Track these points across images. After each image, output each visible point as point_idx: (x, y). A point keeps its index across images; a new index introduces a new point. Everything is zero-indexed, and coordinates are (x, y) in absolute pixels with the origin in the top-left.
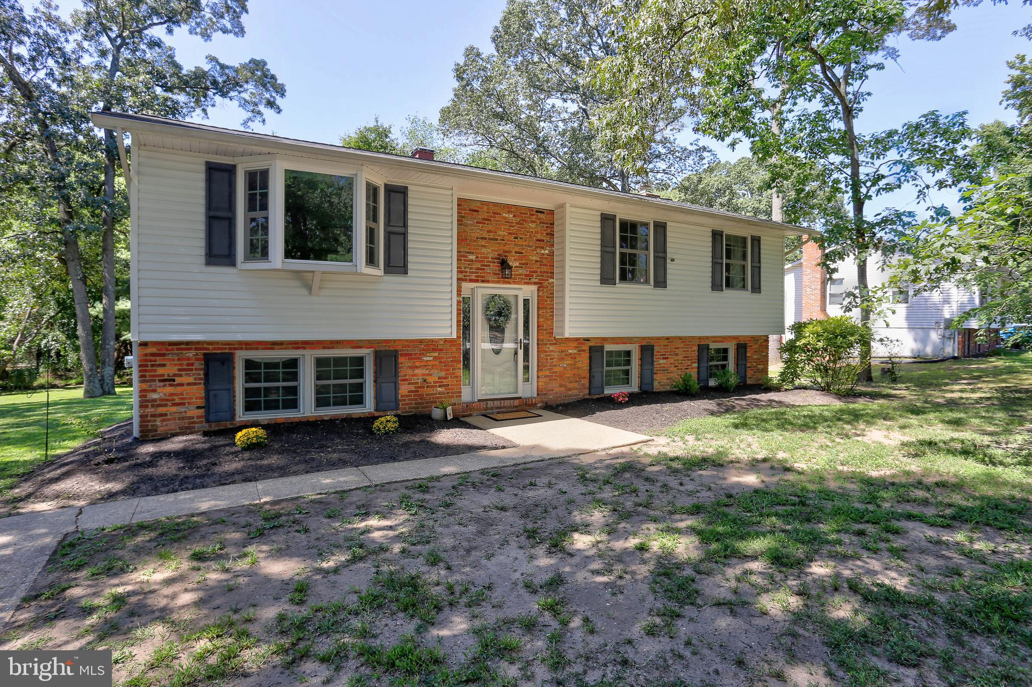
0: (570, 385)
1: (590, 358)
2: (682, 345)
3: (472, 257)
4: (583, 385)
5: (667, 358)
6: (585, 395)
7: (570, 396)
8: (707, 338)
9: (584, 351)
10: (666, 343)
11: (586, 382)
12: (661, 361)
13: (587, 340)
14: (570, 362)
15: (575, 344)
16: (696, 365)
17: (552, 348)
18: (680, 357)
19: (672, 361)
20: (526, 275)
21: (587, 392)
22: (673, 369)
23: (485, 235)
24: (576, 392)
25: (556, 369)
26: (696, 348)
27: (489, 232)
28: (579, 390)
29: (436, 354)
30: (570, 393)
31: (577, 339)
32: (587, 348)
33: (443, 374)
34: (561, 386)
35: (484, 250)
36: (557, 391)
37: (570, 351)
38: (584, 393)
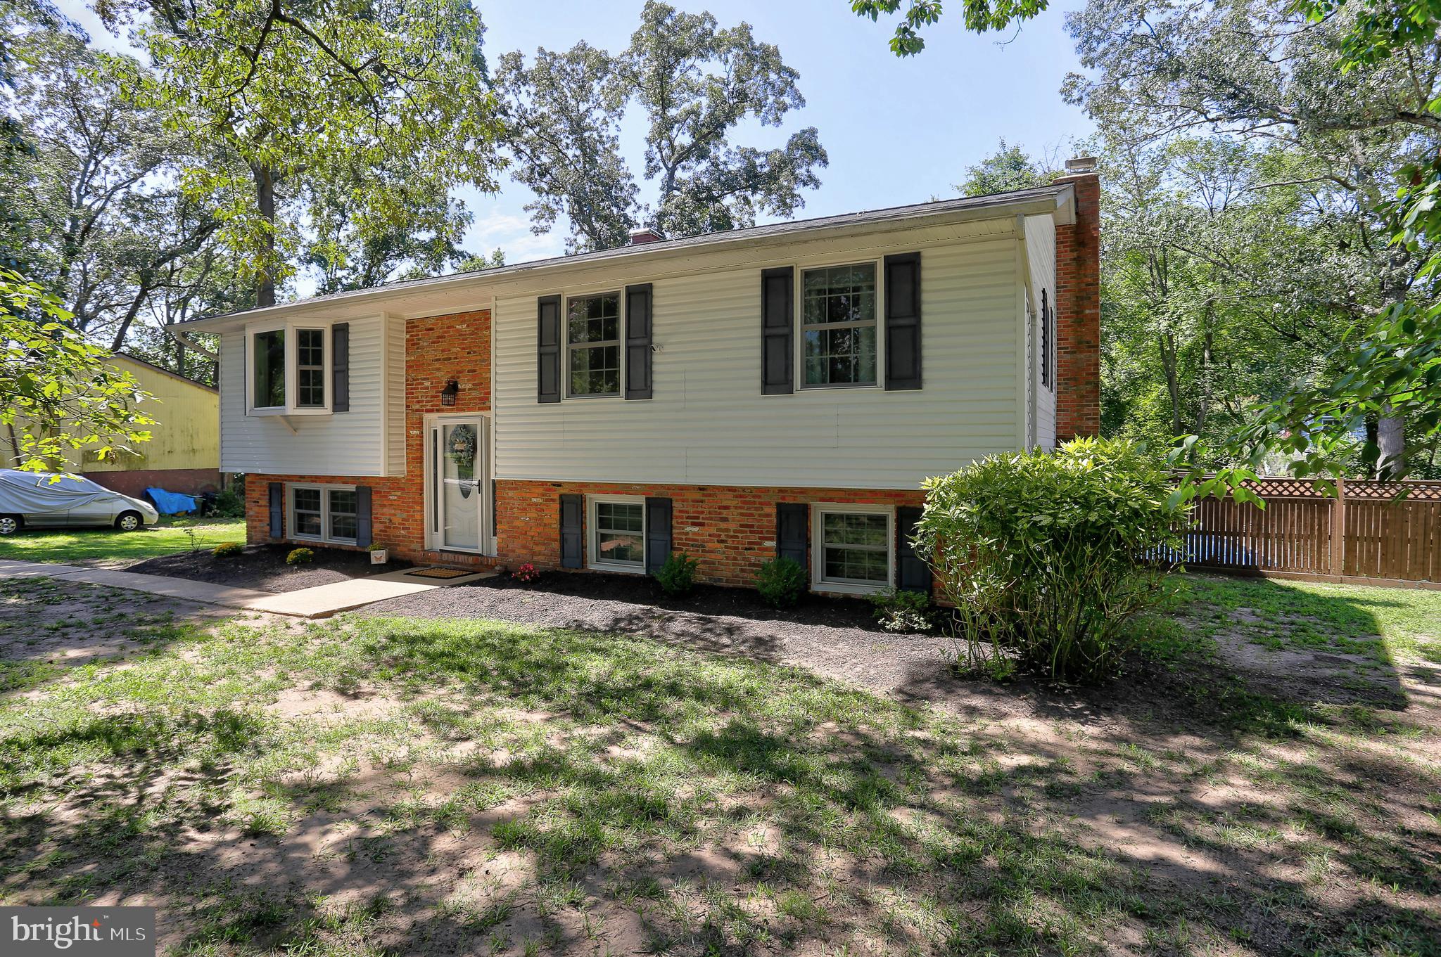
0: (536, 549)
1: (562, 511)
2: (734, 502)
3: (427, 384)
4: (553, 550)
5: (702, 524)
6: (555, 565)
7: (536, 563)
8: (803, 491)
9: (553, 500)
10: (698, 496)
11: (556, 546)
12: (688, 529)
13: (558, 485)
14: (535, 515)
15: (541, 490)
16: (772, 544)
17: (511, 494)
18: (732, 526)
19: (713, 530)
20: (480, 399)
21: (558, 561)
22: (713, 545)
23: (440, 355)
24: (541, 558)
25: (517, 523)
26: (772, 511)
27: (443, 351)
28: (546, 556)
29: (399, 494)
30: (535, 558)
31: (543, 483)
32: (557, 497)
33: (405, 515)
34: (524, 547)
35: (438, 374)
36: (519, 553)
37: (534, 500)
38: (553, 563)
